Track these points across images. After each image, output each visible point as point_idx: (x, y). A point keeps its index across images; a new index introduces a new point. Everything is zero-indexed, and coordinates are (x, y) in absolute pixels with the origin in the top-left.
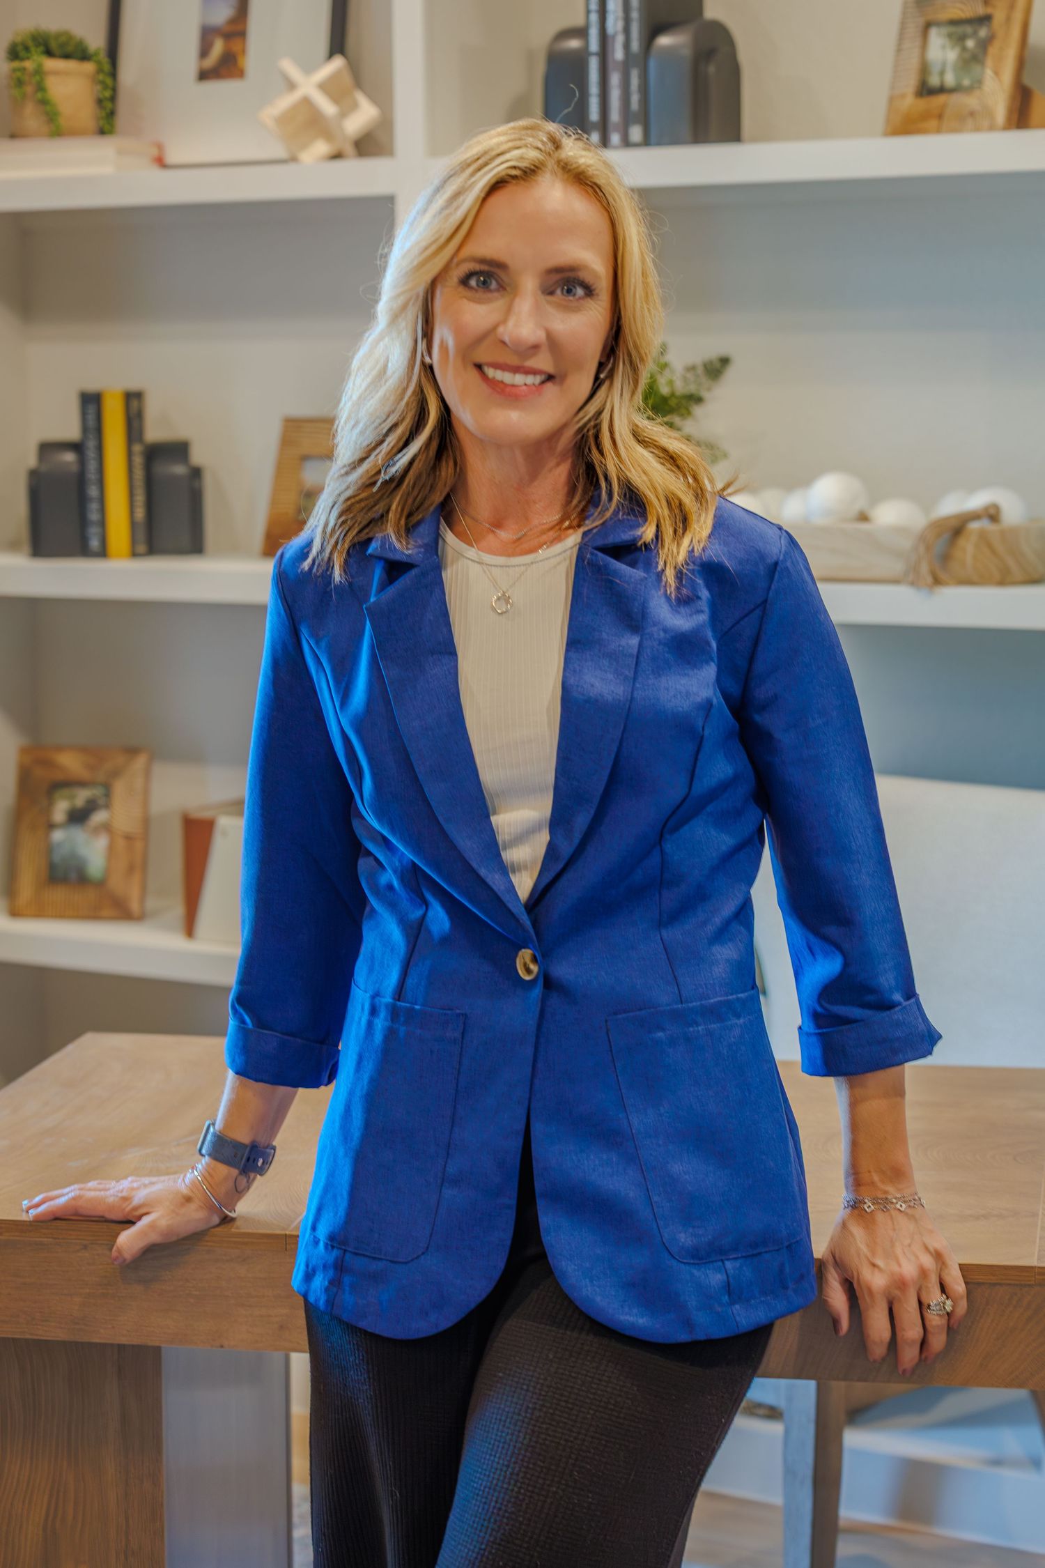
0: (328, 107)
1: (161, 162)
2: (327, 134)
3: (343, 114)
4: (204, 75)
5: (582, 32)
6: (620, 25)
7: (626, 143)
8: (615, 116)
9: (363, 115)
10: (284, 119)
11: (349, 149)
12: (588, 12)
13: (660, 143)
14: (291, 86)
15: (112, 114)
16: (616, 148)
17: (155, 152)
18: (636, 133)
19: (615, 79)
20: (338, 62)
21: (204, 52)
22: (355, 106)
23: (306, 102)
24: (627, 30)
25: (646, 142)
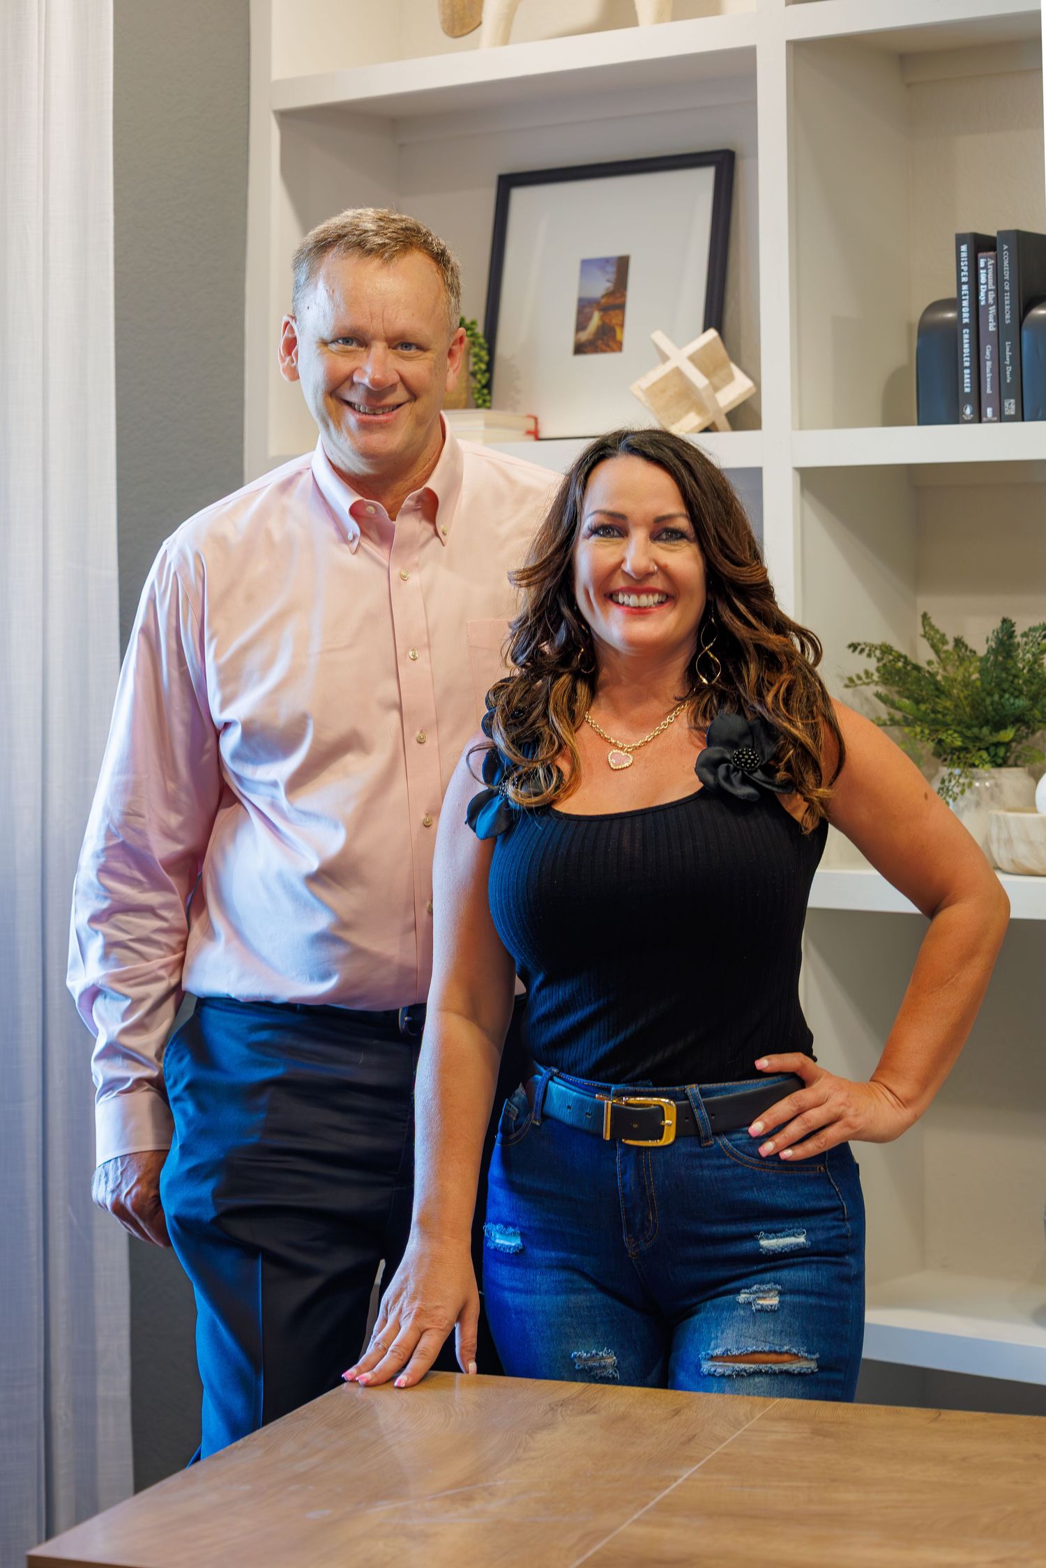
0: (699, 380)
1: (536, 435)
2: (700, 408)
3: (716, 389)
4: (580, 349)
5: (954, 304)
6: (992, 295)
7: (1001, 417)
8: (988, 389)
9: (736, 388)
10: (654, 391)
11: (722, 421)
12: (960, 284)
13: (1035, 418)
14: (665, 358)
15: (488, 386)
16: (990, 421)
17: (530, 425)
18: (1010, 407)
19: (988, 351)
20: (712, 333)
21: (581, 326)
22: (731, 378)
23: (678, 372)
24: (999, 301)
25: (1021, 417)
